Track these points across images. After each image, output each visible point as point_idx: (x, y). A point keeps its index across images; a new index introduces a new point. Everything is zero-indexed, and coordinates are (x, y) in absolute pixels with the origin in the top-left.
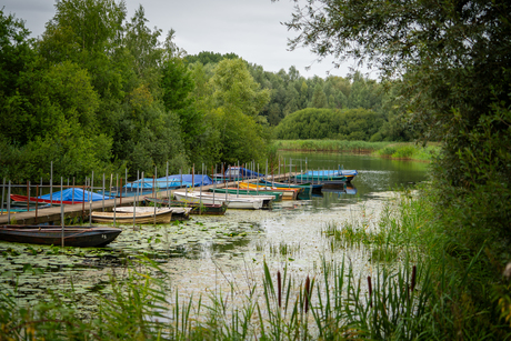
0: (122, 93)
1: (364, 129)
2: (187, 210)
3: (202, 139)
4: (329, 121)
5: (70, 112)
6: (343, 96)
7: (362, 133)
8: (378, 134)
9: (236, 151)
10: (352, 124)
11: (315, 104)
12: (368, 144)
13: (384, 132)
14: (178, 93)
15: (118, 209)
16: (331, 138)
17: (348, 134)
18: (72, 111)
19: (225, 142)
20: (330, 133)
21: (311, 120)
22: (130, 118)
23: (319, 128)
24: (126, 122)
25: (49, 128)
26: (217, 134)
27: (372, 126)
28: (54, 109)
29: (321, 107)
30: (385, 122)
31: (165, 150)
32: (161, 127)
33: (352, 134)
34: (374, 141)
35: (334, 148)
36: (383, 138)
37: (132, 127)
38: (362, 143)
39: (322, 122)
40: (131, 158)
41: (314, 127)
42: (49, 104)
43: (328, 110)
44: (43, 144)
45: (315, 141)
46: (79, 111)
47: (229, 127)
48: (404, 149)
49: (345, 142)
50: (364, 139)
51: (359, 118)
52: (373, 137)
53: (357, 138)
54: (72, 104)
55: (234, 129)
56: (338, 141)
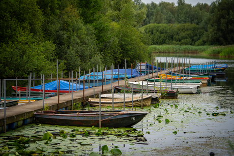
0: (58, 11)
1: (191, 38)
2: (158, 95)
3: (108, 44)
4: (166, 33)
5: (24, 25)
6: (172, 15)
7: (189, 40)
8: (201, 40)
9: (129, 53)
10: (183, 34)
11: (156, 21)
12: (194, 47)
13: (205, 39)
14: (91, 11)
15: (102, 96)
16: (168, 44)
17: (180, 41)
18: (26, 24)
19: (122, 46)
20: (167, 40)
21: (154, 32)
22: (63, 29)
23: (160, 37)
24: (61, 32)
25: (10, 37)
26: (117, 41)
27: (196, 35)
28: (13, 23)
29: (159, 23)
30: (205, 32)
31: (87, 53)
32: (84, 36)
33: (183, 41)
34: (198, 45)
35: (171, 51)
36: (204, 43)
37: (65, 36)
38: (190, 47)
39: (161, 33)
40: (65, 59)
41: (156, 37)
42: (9, 19)
43: (165, 25)
44: (8, 49)
45: (157, 46)
46: (31, 24)
47: (124, 35)
48: (228, 50)
49: (178, 46)
50: (191, 44)
51: (187, 30)
52: (197, 43)
53: (186, 44)
54: (25, 19)
55: (127, 37)
56: (173, 46)
